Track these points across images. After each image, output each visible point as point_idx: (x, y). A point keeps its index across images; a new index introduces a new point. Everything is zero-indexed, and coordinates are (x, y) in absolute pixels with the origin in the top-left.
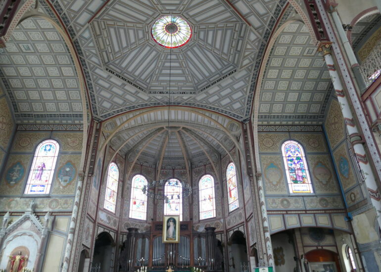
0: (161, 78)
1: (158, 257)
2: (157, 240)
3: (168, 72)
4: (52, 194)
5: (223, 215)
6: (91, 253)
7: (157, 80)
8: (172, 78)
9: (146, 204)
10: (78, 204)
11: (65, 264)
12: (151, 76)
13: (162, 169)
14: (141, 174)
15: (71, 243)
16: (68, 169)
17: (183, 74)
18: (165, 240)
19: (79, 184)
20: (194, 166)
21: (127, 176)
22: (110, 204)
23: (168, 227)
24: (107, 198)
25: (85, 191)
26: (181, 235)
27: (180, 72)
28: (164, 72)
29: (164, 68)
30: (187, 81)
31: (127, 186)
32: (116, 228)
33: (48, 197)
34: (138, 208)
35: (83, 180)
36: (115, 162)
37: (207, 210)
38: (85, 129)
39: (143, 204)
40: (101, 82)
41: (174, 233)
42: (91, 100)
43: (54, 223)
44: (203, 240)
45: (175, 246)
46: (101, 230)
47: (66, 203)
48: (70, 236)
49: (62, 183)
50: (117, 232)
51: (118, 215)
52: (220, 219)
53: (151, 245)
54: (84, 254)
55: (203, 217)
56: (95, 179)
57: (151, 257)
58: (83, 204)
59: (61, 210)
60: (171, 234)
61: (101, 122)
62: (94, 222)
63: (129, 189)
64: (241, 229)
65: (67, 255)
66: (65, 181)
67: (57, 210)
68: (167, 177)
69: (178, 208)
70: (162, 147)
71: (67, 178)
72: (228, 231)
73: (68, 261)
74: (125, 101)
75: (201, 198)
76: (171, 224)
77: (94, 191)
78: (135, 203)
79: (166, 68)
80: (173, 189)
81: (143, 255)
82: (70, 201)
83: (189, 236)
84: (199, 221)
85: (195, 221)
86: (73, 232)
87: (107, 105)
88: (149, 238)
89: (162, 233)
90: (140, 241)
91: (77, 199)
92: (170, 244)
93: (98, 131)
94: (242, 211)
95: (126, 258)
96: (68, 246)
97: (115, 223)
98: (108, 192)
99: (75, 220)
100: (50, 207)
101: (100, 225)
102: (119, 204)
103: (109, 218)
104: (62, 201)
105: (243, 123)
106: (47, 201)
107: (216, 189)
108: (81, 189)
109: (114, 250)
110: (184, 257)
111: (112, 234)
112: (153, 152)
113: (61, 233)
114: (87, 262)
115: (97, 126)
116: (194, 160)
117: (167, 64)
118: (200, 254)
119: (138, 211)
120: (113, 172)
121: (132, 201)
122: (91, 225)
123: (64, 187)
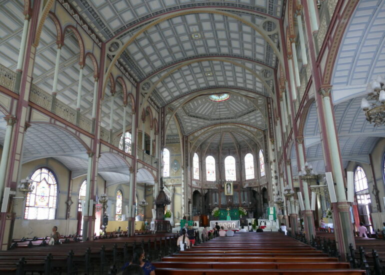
0: (216, 113)
1: (223, 201)
2: (222, 194)
3: (219, 110)
4: (171, 177)
5: (258, 178)
6: (192, 201)
7: (214, 114)
8: (221, 113)
9: (215, 172)
10: (184, 181)
11: (183, 207)
12: (211, 113)
13: (222, 150)
14: (210, 155)
15: (184, 198)
16: (176, 164)
17: (228, 110)
18: (226, 194)
19: (183, 171)
20: (241, 147)
21: (203, 158)
22: (196, 176)
23: (227, 188)
24: (194, 173)
25: (186, 174)
26: (234, 191)
27: (226, 110)
28: (217, 110)
29: (217, 109)
30: (230, 113)
31: (203, 163)
32: (201, 187)
33: (169, 178)
34: (211, 175)
35: (184, 170)
36: (196, 152)
37: (250, 174)
38: (181, 141)
39: (213, 172)
40: (186, 120)
41: (230, 190)
42: (181, 127)
43: (174, 190)
44: (246, 193)
45: (231, 197)
46: (194, 190)
47: (178, 180)
48: (183, 196)
49: (174, 171)
50: (201, 189)
51: (201, 180)
52: (256, 180)
53: (220, 197)
54: (189, 202)
55: (247, 178)
56: (189, 167)
57: (220, 202)
58: (186, 181)
59: (176, 184)
60: (229, 191)
61: (187, 137)
62: (191, 187)
63: (205, 165)
64: (266, 187)
65: (183, 204)
66: (176, 170)
67: (174, 184)
68: (226, 155)
69: (233, 173)
70: (221, 139)
71: (176, 168)
72: (260, 186)
73: (184, 206)
74: (199, 125)
75: (246, 167)
76: (229, 186)
77: (189, 172)
78: (209, 172)
79: (218, 109)
80: (230, 162)
81: (216, 201)
82: (179, 179)
83: (238, 191)
84: (246, 180)
85: (243, 180)
86: (184, 194)
87: (189, 128)
88: (218, 193)
89: (224, 191)
90: (214, 194)
91: (183, 179)
92: (229, 196)
93: (187, 141)
94: (266, 178)
95: (208, 203)
96: (183, 200)
97: (200, 184)
98: (194, 170)
99: (184, 189)
100: (171, 182)
101: (194, 187)
102: (201, 174)
103: (197, 183)
104: (176, 180)
105: (264, 131)
106: (169, 180)
107: (254, 162)
108: (184, 174)
109: (201, 198)
110: (236, 202)
111: (199, 190)
112: (216, 142)
113: (178, 194)
114: (191, 205)
115: (185, 139)
116: (241, 144)
117: (218, 108)
118: (244, 200)
119: (211, 177)
120: (196, 158)
121: (207, 172)
122: (190, 188)
123: (176, 173)
